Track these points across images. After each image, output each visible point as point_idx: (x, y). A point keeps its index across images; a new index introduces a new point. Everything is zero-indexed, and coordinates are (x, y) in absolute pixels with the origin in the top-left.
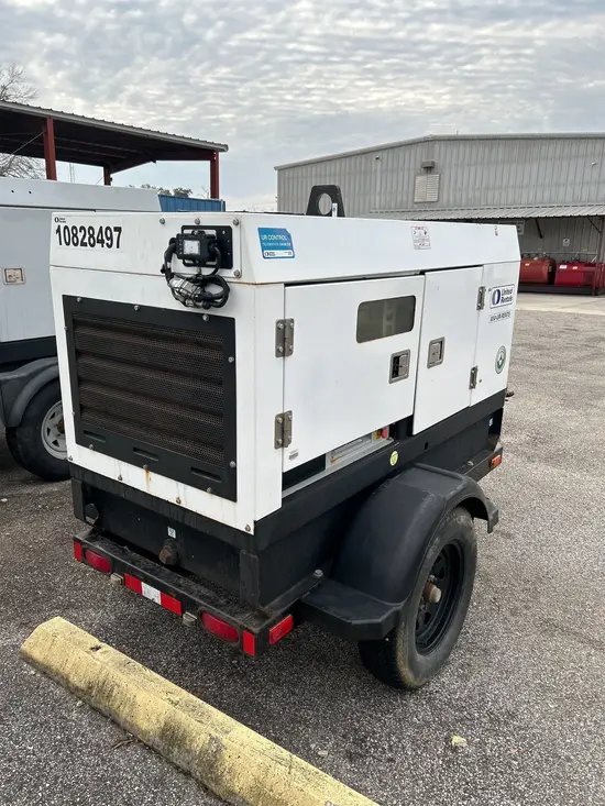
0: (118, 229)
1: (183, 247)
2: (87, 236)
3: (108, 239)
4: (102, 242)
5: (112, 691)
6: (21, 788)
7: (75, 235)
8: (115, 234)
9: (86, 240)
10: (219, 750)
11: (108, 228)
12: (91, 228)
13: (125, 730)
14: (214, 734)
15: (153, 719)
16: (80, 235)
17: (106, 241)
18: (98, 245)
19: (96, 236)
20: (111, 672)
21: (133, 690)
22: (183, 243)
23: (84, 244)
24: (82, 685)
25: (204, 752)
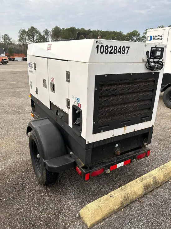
0: (128, 48)
1: (156, 53)
2: (113, 50)
3: (123, 51)
4: (120, 52)
5: (128, 196)
6: (158, 226)
7: (107, 49)
8: (127, 49)
9: (113, 51)
10: (155, 178)
11: (124, 47)
12: (115, 46)
13: (136, 200)
14: (152, 177)
15: (141, 189)
16: (109, 50)
17: (122, 52)
18: (118, 54)
19: (117, 50)
20: (124, 193)
21: (132, 190)
22: (156, 52)
23: (111, 53)
24: (120, 205)
25: (153, 182)
